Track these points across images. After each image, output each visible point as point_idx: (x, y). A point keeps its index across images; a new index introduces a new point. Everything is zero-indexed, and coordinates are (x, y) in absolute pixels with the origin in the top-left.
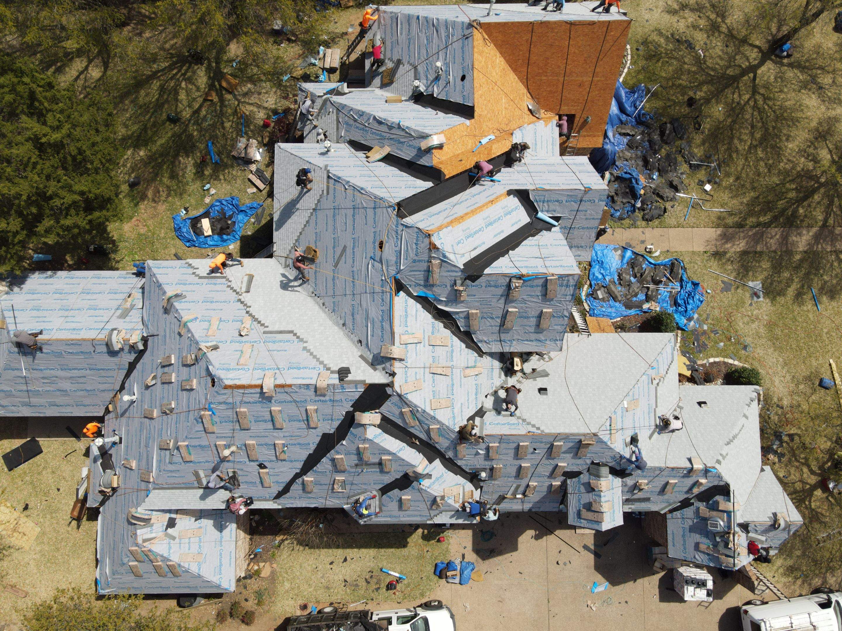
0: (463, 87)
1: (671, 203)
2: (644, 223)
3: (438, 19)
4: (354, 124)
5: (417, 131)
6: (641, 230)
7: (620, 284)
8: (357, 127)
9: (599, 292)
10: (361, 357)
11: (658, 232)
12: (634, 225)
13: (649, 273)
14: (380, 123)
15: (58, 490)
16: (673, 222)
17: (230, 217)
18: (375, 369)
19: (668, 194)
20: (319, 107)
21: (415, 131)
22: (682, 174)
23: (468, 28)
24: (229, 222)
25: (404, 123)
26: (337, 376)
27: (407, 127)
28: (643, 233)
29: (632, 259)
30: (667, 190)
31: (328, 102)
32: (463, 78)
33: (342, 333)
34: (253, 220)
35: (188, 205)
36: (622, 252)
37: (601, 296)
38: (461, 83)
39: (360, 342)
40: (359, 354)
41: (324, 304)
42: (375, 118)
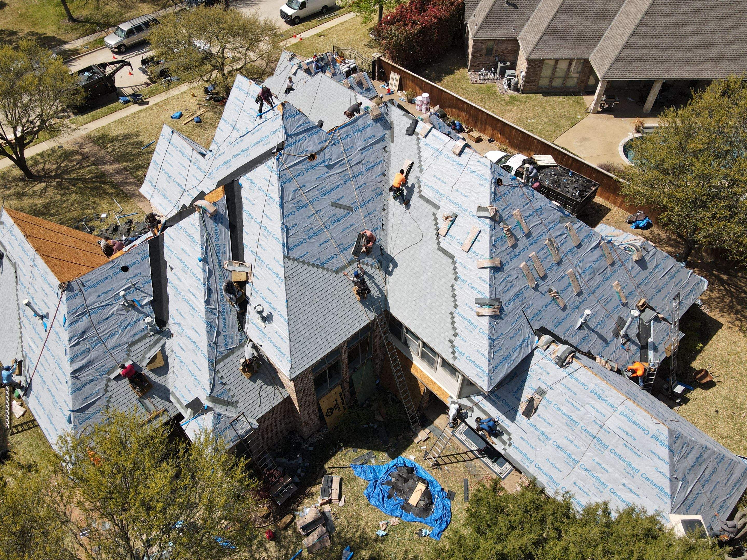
0: (134, 264)
3: (70, 340)
4: (223, 333)
5: (201, 233)
8: (224, 326)
10: (392, 141)
14: (210, 291)
15: (717, 411)
17: (389, 483)
18: (392, 122)
20: (224, 408)
21: (202, 236)
23: (72, 289)
24: (393, 480)
25: (199, 254)
26: (417, 130)
27: (202, 248)
31: (214, 394)
32: (125, 269)
33: (390, 173)
34: (373, 461)
35: (416, 536)
38: (130, 269)
39: (385, 148)
40: (392, 145)
41: (384, 210)
42: (207, 302)
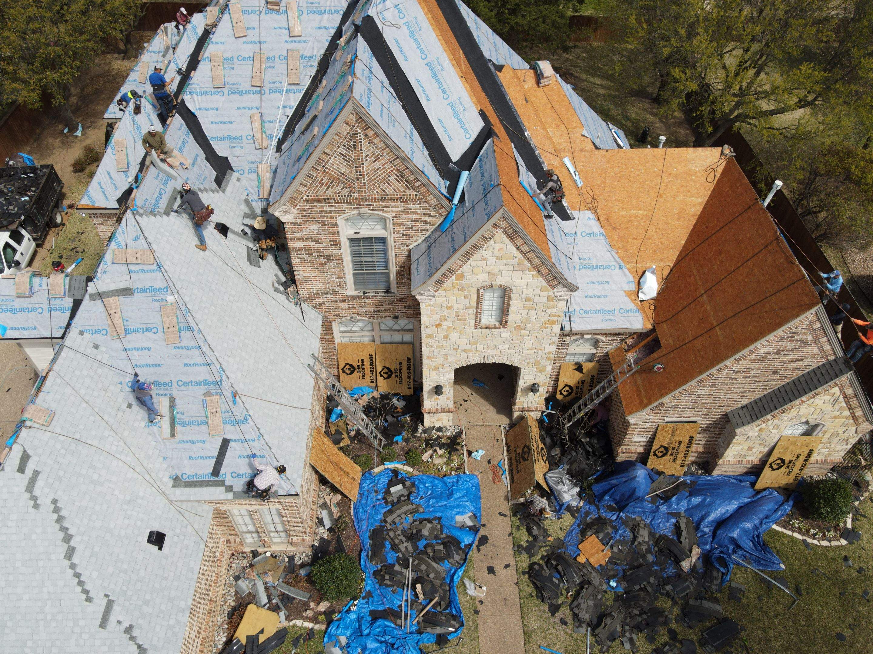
1: (569, 618)
2: (525, 565)
6: (513, 563)
7: (414, 521)
9: (400, 487)
11: (512, 593)
12: (518, 549)
13: (433, 569)
16: (534, 623)
19: (584, 606)
22: (631, 640)
28: (507, 566)
29: (459, 542)
30: (591, 603)
36: (470, 528)
37: (393, 490)
